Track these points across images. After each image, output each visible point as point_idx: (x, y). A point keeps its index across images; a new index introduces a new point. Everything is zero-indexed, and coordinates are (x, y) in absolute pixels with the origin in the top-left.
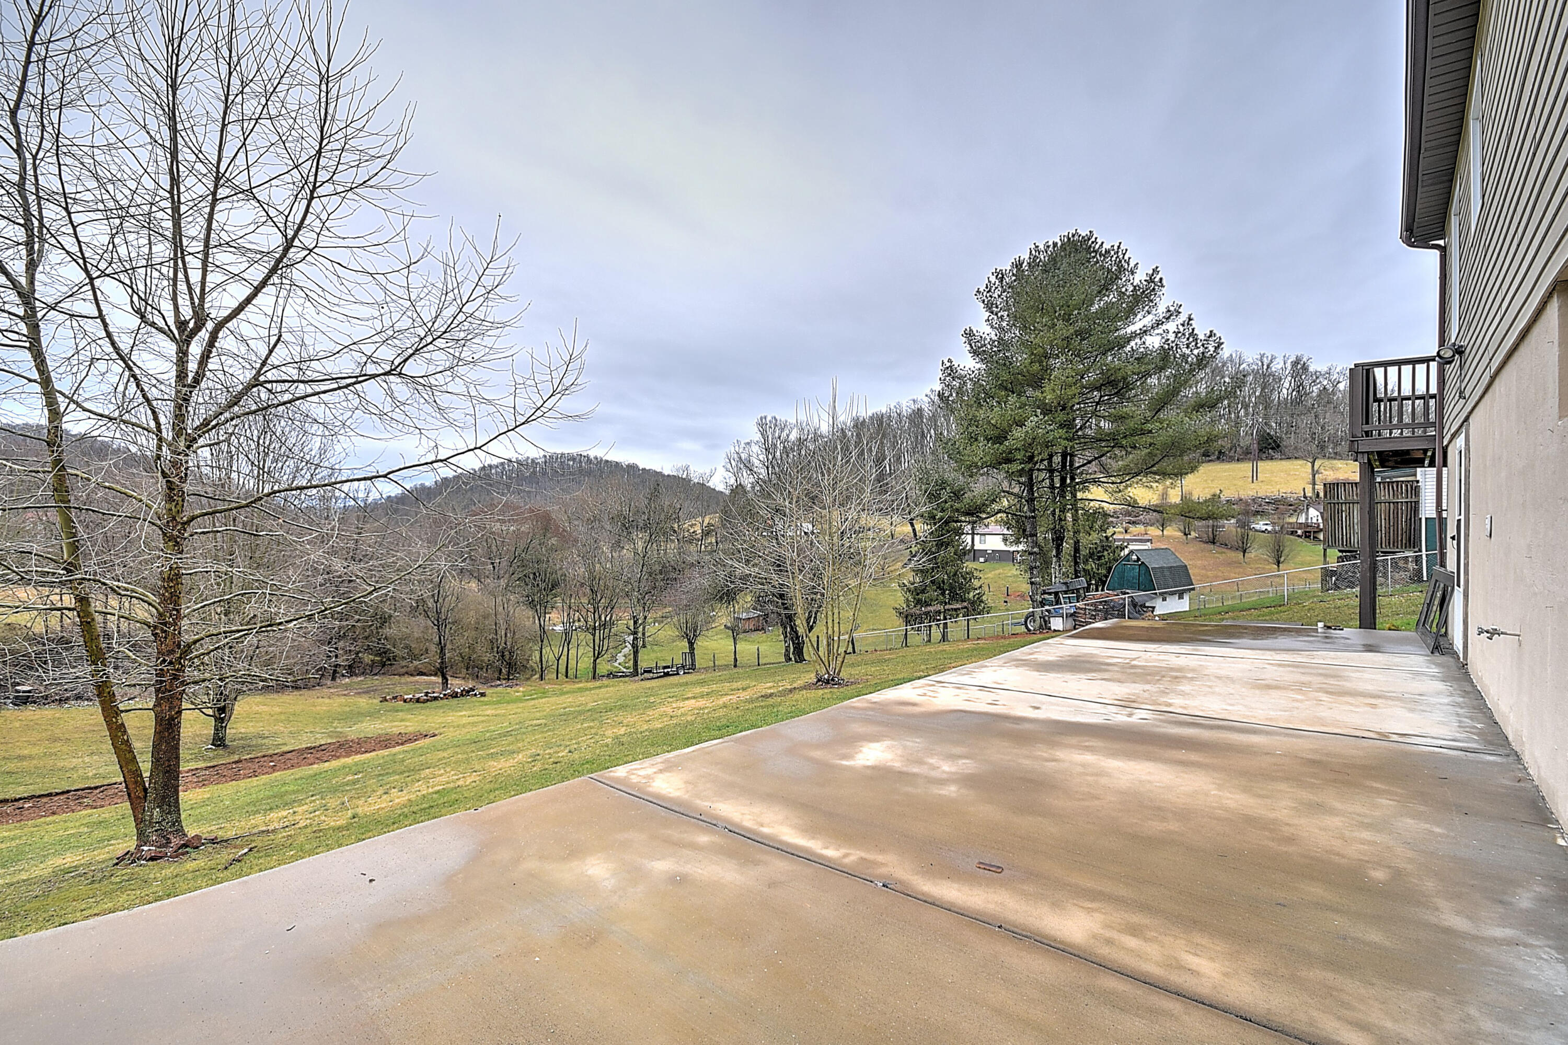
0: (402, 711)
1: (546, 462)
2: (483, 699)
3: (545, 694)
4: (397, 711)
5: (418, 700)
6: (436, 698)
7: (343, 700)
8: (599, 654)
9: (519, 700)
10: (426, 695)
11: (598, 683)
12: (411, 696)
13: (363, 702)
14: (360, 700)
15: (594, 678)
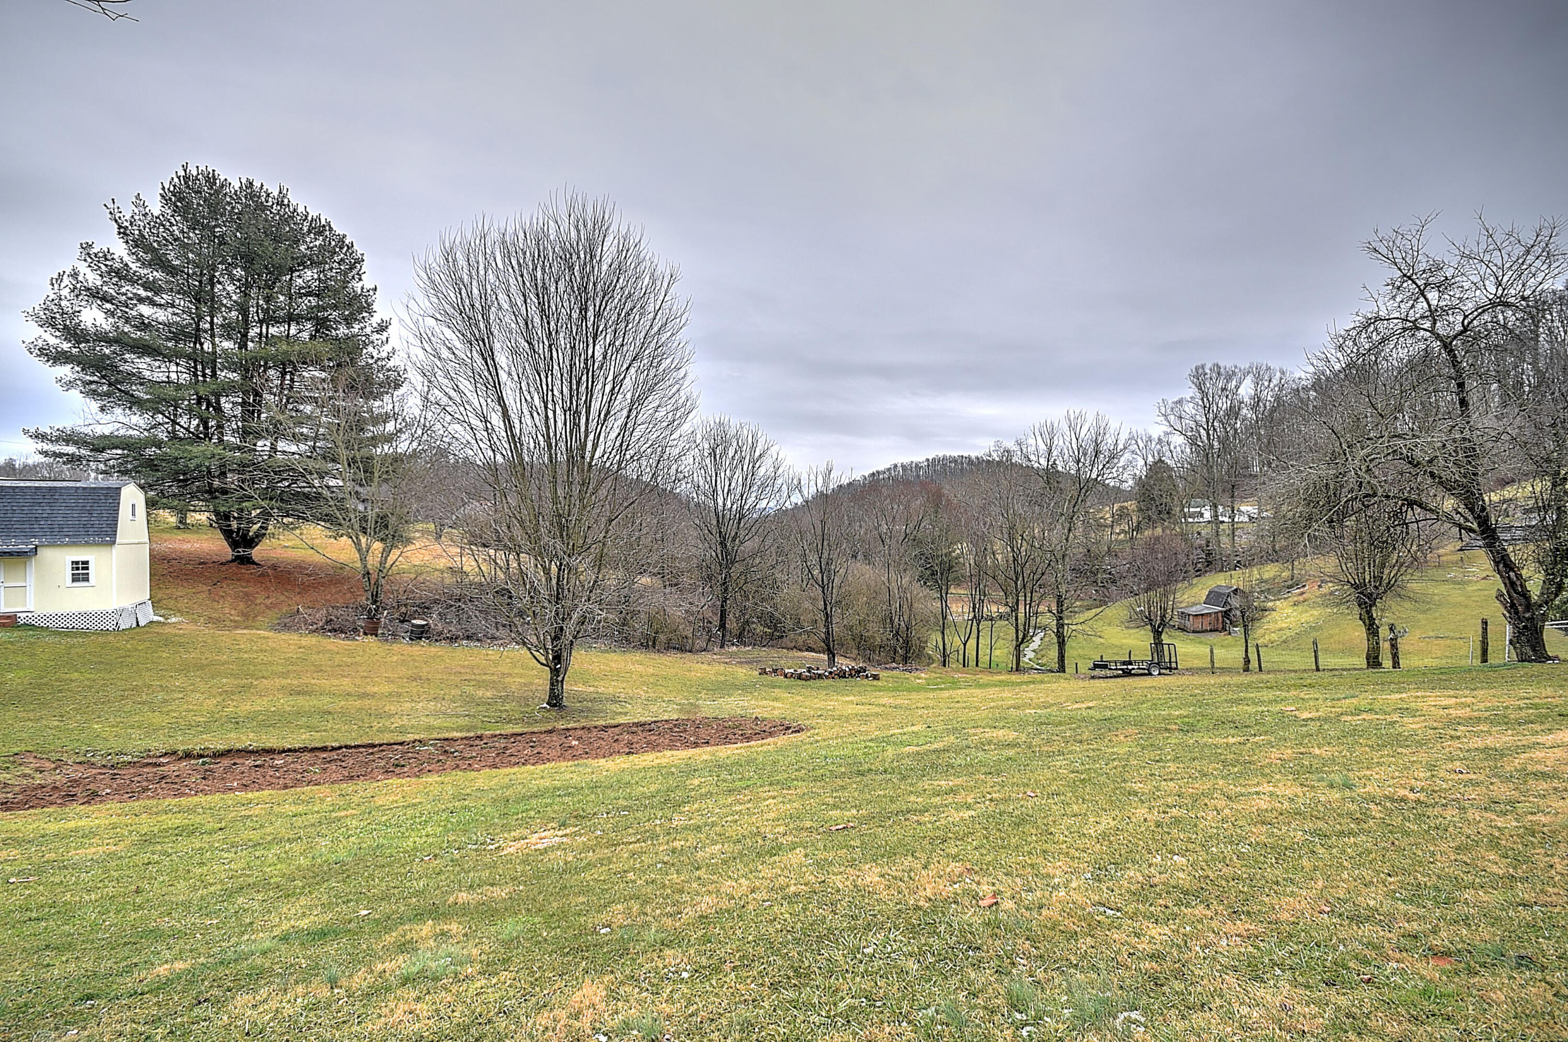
0: (780, 687)
1: (928, 465)
2: (875, 682)
3: (955, 685)
4: (774, 687)
5: (800, 677)
6: (820, 676)
7: (722, 668)
8: (1023, 639)
9: (919, 689)
10: (809, 672)
11: (1026, 677)
12: (792, 671)
13: (742, 673)
14: (740, 670)
15: (1017, 670)
